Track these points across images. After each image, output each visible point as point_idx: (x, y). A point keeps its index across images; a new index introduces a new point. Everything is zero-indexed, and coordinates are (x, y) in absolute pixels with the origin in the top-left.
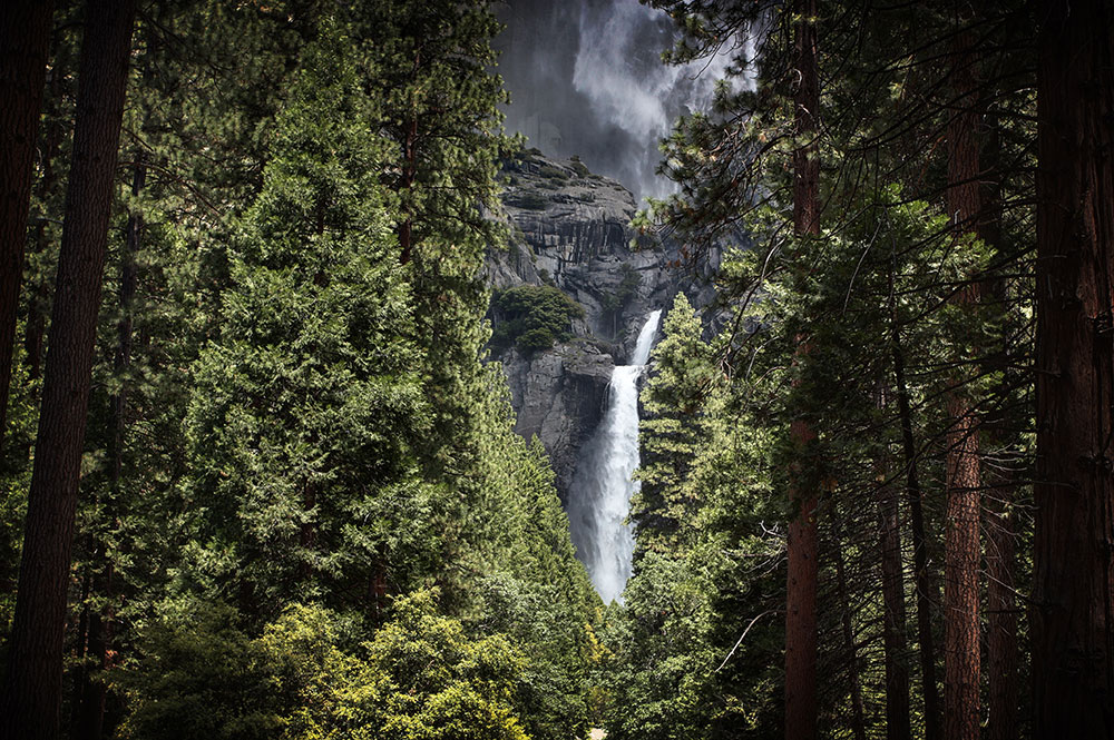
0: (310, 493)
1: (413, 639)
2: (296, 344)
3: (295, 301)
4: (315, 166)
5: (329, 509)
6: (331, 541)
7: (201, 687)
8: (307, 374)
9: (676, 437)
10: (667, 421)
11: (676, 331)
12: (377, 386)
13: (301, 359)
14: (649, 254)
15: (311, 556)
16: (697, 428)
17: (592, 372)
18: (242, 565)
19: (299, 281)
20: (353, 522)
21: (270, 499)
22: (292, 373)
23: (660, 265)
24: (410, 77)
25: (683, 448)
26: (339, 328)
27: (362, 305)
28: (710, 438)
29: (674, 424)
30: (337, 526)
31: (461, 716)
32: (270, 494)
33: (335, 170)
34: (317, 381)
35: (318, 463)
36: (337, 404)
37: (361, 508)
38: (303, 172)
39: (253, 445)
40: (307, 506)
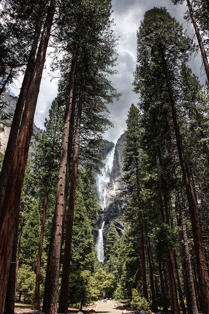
0: (81, 254)
1: (101, 275)
2: (78, 235)
3: (78, 230)
4: (79, 213)
5: (83, 256)
6: (83, 260)
7: (76, 282)
8: (80, 239)
9: (112, 240)
10: (111, 238)
11: (111, 226)
12: (88, 240)
13: (79, 237)
14: (103, 214)
15: (81, 262)
16: (114, 239)
17: (96, 230)
18: (72, 264)
19: (78, 227)
20: (86, 258)
21: (76, 255)
22: (78, 239)
23: (104, 215)
24: (87, 199)
25: (113, 242)
26: (83, 233)
27: (86, 230)
28: (116, 240)
29: (112, 238)
30: (84, 258)
31: (108, 285)
32: (76, 254)
33: (82, 213)
34: (81, 240)
35: (81, 250)
36: (84, 243)
37: (87, 256)
38: (78, 213)
39: (73, 248)
40: (80, 256)
